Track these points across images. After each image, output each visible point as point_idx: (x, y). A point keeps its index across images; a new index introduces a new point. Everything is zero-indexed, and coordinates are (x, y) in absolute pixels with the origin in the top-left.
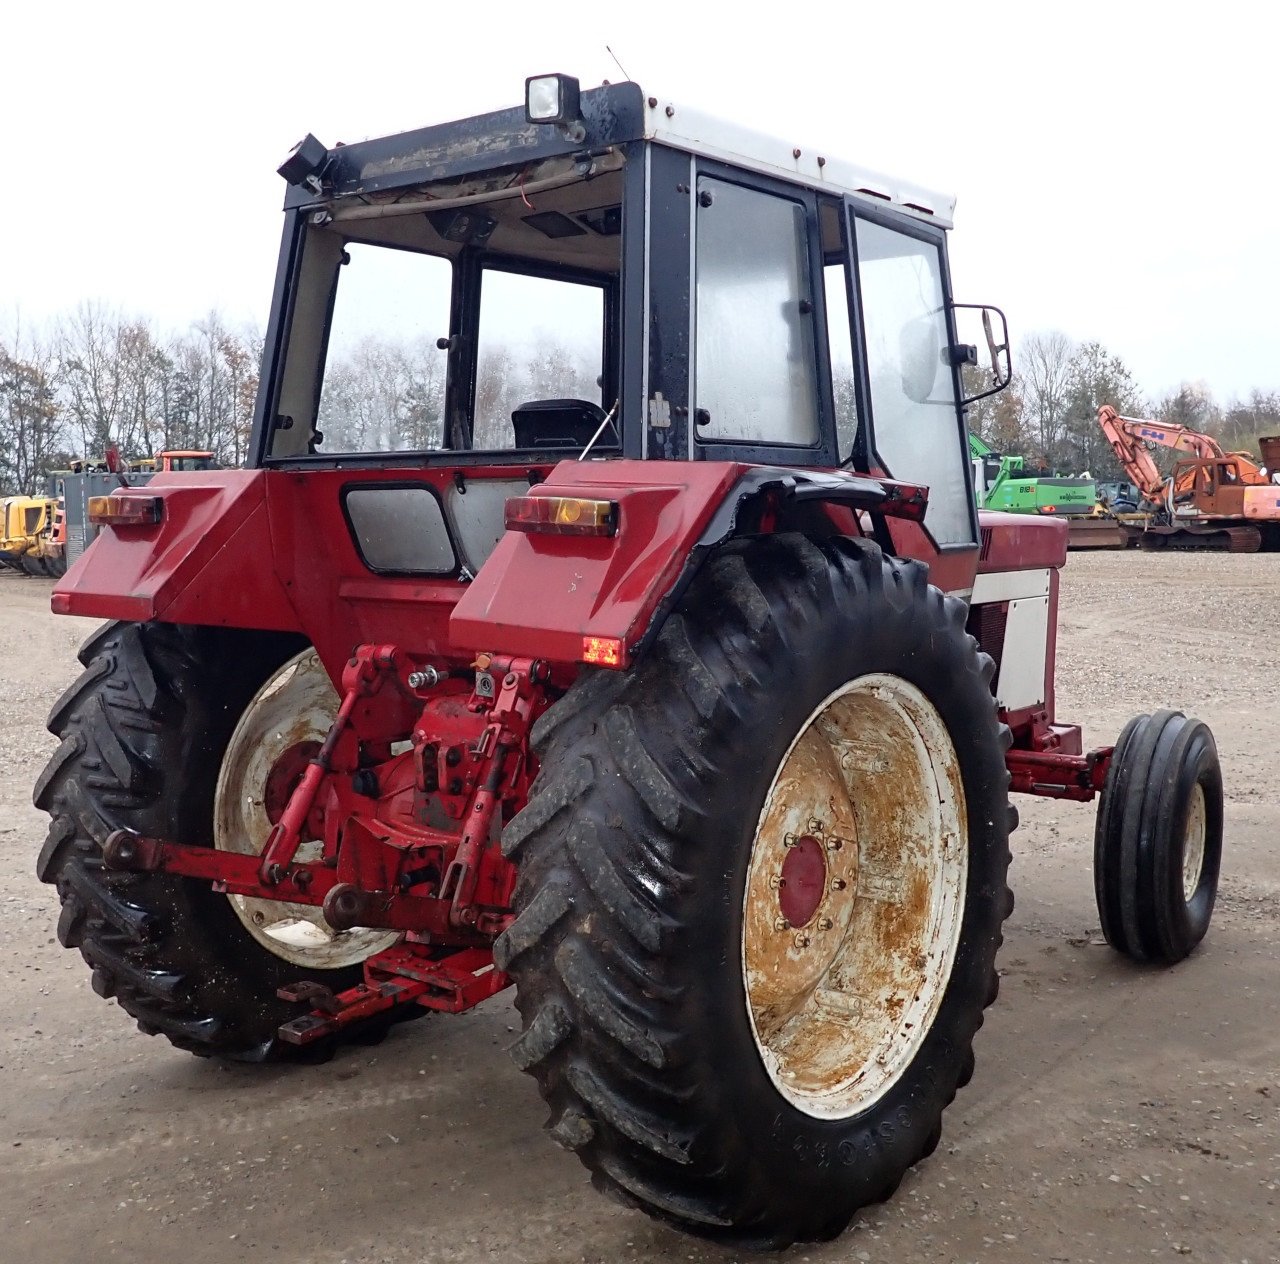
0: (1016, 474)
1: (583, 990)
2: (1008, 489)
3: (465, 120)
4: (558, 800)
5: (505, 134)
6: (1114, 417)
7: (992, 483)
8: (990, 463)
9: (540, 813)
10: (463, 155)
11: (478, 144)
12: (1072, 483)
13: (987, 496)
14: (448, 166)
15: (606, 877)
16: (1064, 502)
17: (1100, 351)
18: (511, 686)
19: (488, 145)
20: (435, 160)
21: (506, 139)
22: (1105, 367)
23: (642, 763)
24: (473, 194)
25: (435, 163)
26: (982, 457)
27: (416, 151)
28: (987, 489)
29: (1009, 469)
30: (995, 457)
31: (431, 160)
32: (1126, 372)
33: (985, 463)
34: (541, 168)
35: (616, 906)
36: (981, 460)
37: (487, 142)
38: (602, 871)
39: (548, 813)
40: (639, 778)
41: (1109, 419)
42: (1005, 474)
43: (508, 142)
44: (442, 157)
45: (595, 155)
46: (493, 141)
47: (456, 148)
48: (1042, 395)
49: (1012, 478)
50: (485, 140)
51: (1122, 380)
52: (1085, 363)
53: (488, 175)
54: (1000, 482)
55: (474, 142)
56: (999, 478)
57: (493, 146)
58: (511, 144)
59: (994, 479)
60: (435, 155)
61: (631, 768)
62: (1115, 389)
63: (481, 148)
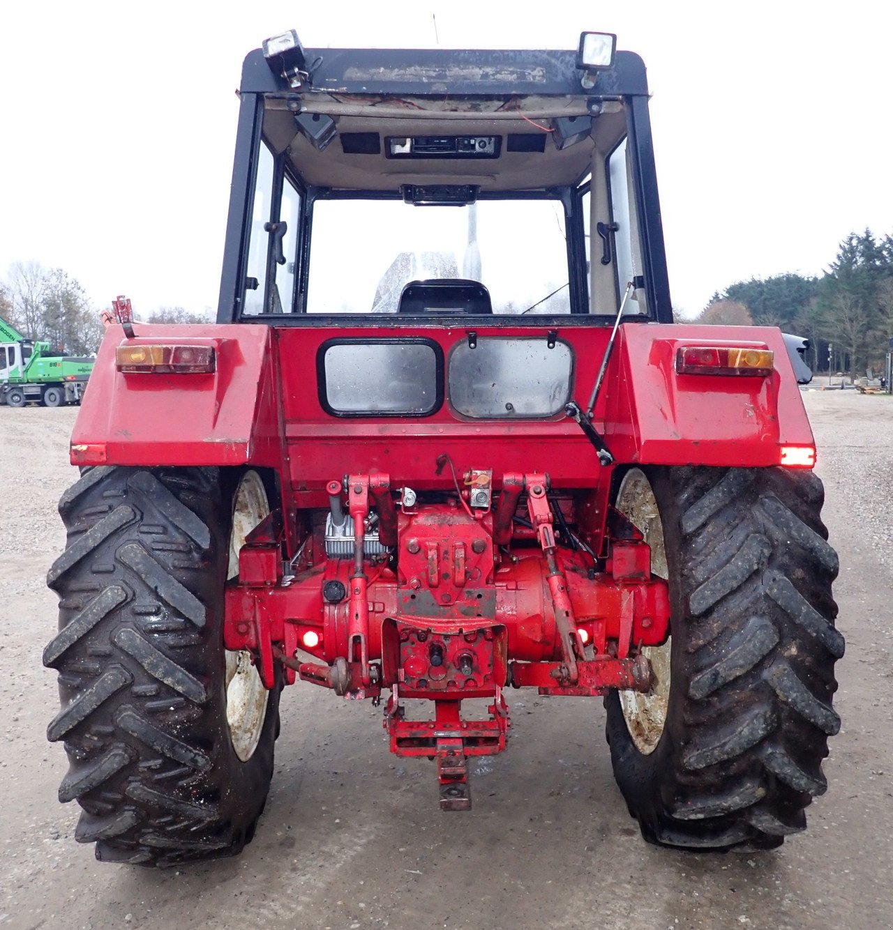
0: (45, 354)
1: (795, 695)
2: (41, 364)
3: (464, 51)
4: (750, 566)
5: (511, 69)
6: (111, 318)
7: (27, 360)
8: (25, 346)
9: (735, 578)
10: (466, 79)
11: (481, 72)
12: (86, 360)
13: (24, 369)
14: (449, 85)
15: (808, 613)
16: (81, 373)
17: (64, 273)
18: (541, 495)
19: (493, 75)
20: (434, 78)
21: (512, 73)
22: (67, 284)
23: (806, 531)
24: (455, 110)
25: (432, 80)
26: (20, 342)
27: (410, 66)
28: (24, 364)
29: (40, 350)
30: (28, 342)
31: (429, 77)
32: (83, 288)
33: (22, 346)
34: (523, 102)
35: (817, 632)
36: (19, 344)
37: (491, 73)
38: (804, 609)
39: (743, 577)
40: (808, 542)
41: (108, 319)
42: (37, 354)
43: (515, 76)
44: (439, 77)
45: (606, 100)
46: (497, 73)
47: (455, 71)
48: (26, 301)
49: (43, 356)
50: (489, 70)
51: (79, 293)
52: (54, 281)
53: (478, 98)
54: (33, 361)
55: (477, 70)
56: (32, 357)
57: (499, 76)
58: (518, 78)
59: (29, 357)
60: (434, 74)
61: (800, 536)
62: (75, 300)
63: (485, 76)
